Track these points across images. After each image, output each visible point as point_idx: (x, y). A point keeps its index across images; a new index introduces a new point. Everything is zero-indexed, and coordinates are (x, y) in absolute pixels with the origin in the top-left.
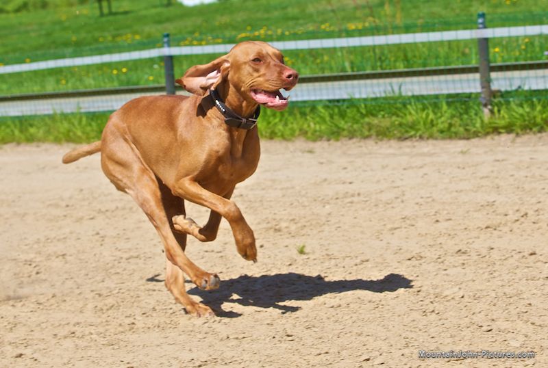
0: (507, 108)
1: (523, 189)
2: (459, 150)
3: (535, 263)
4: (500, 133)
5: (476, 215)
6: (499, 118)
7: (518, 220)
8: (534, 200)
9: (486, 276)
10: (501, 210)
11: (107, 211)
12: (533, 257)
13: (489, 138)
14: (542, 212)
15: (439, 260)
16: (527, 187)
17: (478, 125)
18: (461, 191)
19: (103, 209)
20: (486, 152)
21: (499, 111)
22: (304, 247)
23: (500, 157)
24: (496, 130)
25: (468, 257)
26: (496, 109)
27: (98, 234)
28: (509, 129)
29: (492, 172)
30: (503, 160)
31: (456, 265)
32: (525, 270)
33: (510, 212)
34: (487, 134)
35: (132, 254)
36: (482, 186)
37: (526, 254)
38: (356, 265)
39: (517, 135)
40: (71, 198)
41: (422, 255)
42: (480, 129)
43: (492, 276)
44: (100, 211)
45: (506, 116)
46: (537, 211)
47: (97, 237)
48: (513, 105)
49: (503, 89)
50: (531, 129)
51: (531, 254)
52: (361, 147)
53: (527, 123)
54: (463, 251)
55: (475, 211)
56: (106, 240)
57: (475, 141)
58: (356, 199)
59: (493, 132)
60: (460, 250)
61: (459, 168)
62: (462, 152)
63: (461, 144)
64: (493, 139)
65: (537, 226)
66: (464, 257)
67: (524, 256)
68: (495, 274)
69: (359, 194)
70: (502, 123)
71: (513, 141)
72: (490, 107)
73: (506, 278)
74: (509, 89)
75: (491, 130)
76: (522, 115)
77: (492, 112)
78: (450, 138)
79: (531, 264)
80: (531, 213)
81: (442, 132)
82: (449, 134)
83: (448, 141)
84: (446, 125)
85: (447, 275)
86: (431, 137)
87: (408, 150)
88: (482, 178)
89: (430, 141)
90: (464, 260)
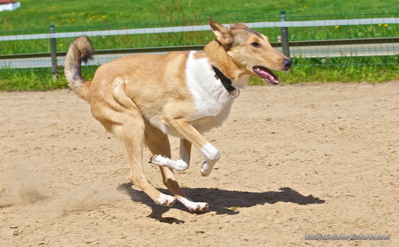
1: (72, 117)
2: (40, 97)
3: (76, 153)
4: (61, 88)
5: (47, 129)
6: (61, 80)
7: (68, 132)
8: (78, 122)
9: (50, 160)
10: (60, 127)
13: (56, 91)
14: (81, 128)
15: (26, 152)
16: (74, 115)
17: (50, 84)
18: (40, 118)
20: (54, 98)
23: (61, 100)
24: (59, 87)
25: (41, 151)
26: (60, 76)
28: (66, 86)
29: (56, 108)
30: (63, 102)
31: (35, 154)
32: (71, 157)
33: (65, 128)
34: (55, 89)
36: (51, 115)
37: (71, 149)
41: (18, 149)
42: (51, 86)
46: (79, 127)
51: (74, 149)
54: (39, 147)
57: (49, 92)
60: (37, 147)
61: (39, 106)
63: (41, 94)
65: (78, 135)
66: (39, 150)
68: (55, 159)
71: (68, 93)
72: (56, 74)
73: (60, 161)
75: (56, 87)
77: (57, 77)
78: (36, 91)
79: (74, 154)
80: (75, 128)
81: (31, 87)
82: (35, 88)
83: (34, 92)
84: (33, 84)
85: (30, 160)
86: (25, 90)
87: (13, 97)
88: (51, 111)
89: (25, 93)
90: (39, 152)
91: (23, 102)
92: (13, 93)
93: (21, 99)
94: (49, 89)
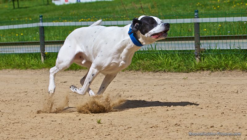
0: (208, 58)
1: (212, 97)
2: (183, 77)
3: (213, 131)
6: (203, 62)
12: (212, 128)
13: (198, 72)
15: (166, 128)
22: (100, 120)
23: (202, 81)
24: (202, 69)
26: (202, 58)
28: (208, 68)
29: (198, 88)
30: (204, 83)
37: (209, 127)
39: (212, 71)
41: (158, 125)
42: (194, 68)
45: (207, 62)
50: (219, 68)
52: (135, 74)
53: (217, 65)
54: (178, 124)
57: (191, 73)
61: (182, 86)
70: (205, 65)
71: (210, 74)
72: (199, 57)
75: (199, 68)
81: (175, 69)
82: (178, 70)
83: (178, 73)
84: (177, 65)
85: (169, 135)
87: (158, 77)
88: (192, 91)
89: (169, 73)
90: (178, 129)
91: (167, 82)
92: (158, 73)
94: (191, 70)
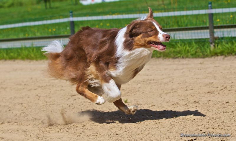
0: (221, 44)
1: (226, 78)
2: (199, 62)
3: (228, 106)
4: (218, 56)
5: (204, 88)
6: (218, 49)
7: (222, 90)
8: (230, 82)
9: (206, 111)
10: (216, 86)
11: (42, 86)
12: (227, 104)
13: (213, 58)
14: (233, 87)
15: (186, 105)
16: (228, 77)
17: (208, 52)
18: (199, 78)
19: (41, 86)
20: (211, 63)
21: (218, 46)
22: (127, 100)
23: (217, 65)
24: (216, 54)
25: (199, 104)
26: (216, 45)
27: (37, 95)
28: (222, 53)
29: (213, 71)
30: (218, 66)
31: (193, 107)
32: (223, 109)
34: (212, 56)
35: (51, 103)
36: (208, 76)
37: (224, 103)
38: (149, 107)
39: (226, 56)
40: (27, 81)
41: (179, 103)
42: (209, 54)
43: (208, 111)
44: (39, 87)
45: (221, 48)
46: (231, 86)
47: (37, 97)
48: (224, 43)
49: (220, 37)
50: (232, 54)
51: (227, 103)
52: (156, 61)
53: (230, 51)
54: (197, 101)
55: (204, 86)
56: (41, 98)
57: (207, 59)
58: (152, 82)
59: (215, 55)
60: (195, 101)
61: (198, 69)
62: (201, 63)
63: (201, 60)
64: (215, 58)
65: (230, 92)
66: (197, 104)
67: (223, 104)
68: (210, 111)
69: (154, 80)
70: (219, 51)
71: (224, 59)
72: (213, 44)
73: (214, 112)
74: (222, 36)
75: (214, 54)
76: (228, 48)
77: (214, 46)
78: (196, 57)
79: (226, 107)
80: (228, 87)
81: (192, 55)
82: (195, 56)
83: (195, 59)
84: (194, 52)
86: (187, 57)
87: (177, 63)
88: (208, 73)
89: (187, 59)
90: (197, 105)
91: (185, 66)
92: (177, 60)
93: (183, 64)
94: (207, 56)
